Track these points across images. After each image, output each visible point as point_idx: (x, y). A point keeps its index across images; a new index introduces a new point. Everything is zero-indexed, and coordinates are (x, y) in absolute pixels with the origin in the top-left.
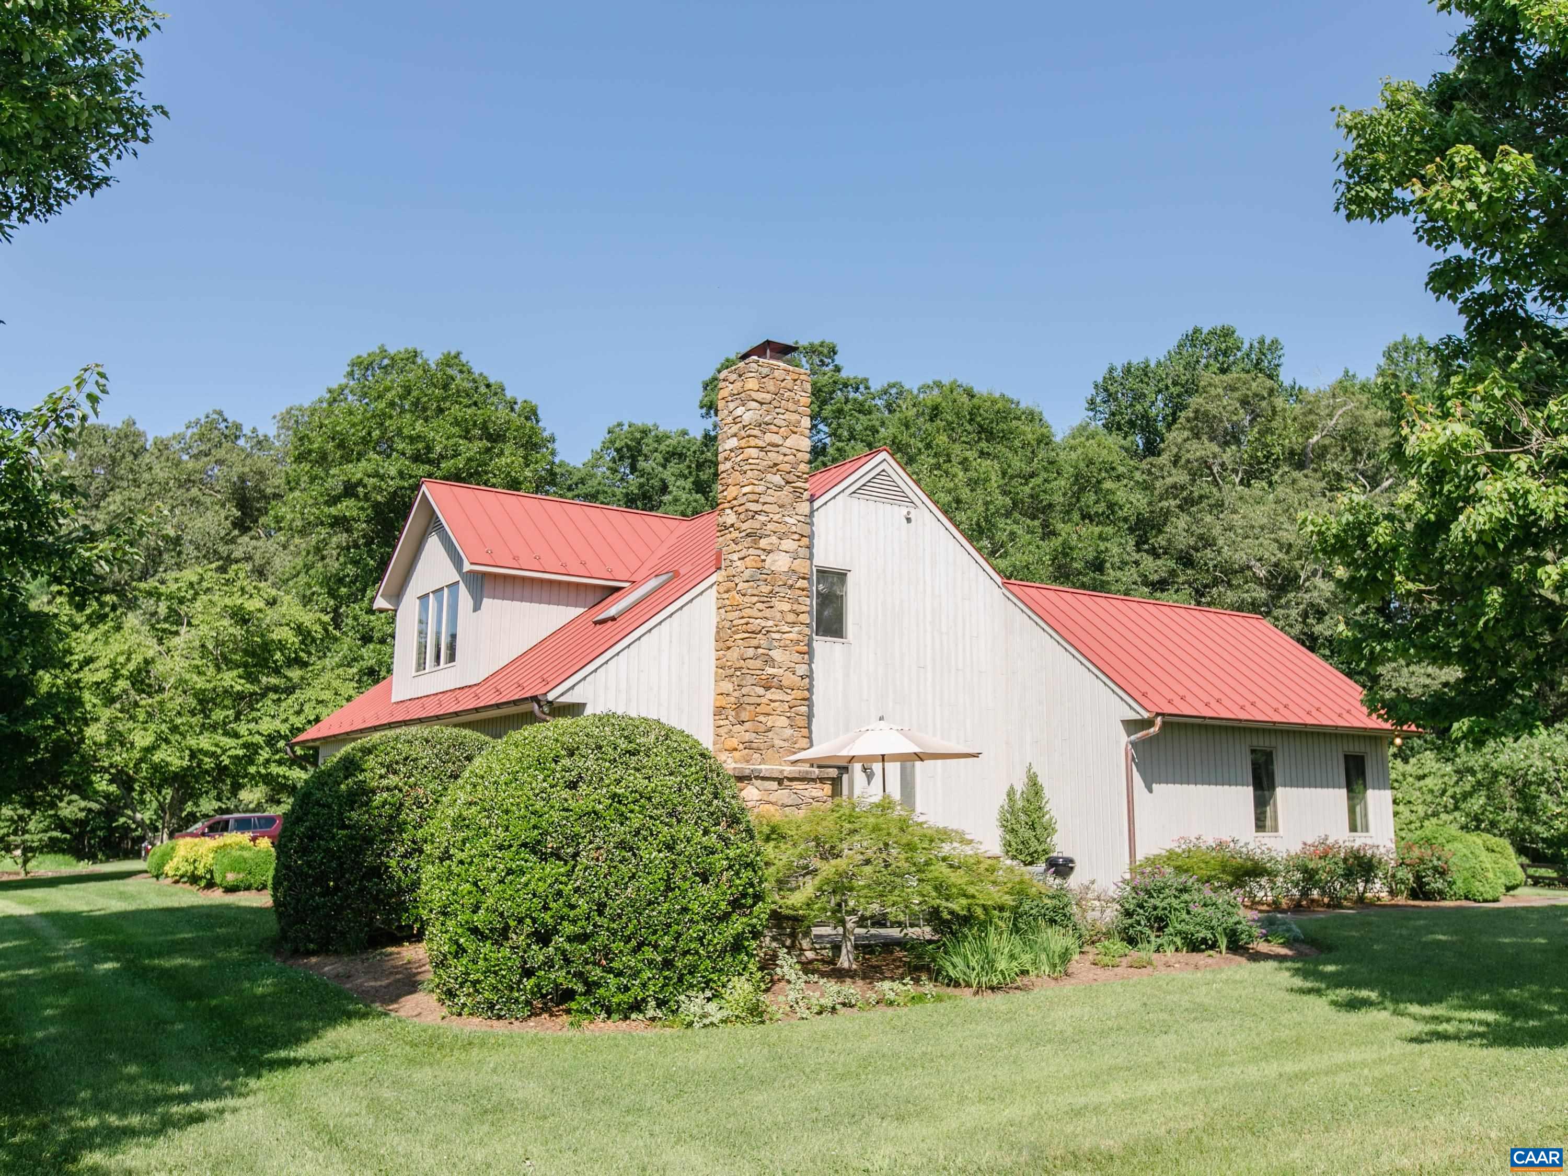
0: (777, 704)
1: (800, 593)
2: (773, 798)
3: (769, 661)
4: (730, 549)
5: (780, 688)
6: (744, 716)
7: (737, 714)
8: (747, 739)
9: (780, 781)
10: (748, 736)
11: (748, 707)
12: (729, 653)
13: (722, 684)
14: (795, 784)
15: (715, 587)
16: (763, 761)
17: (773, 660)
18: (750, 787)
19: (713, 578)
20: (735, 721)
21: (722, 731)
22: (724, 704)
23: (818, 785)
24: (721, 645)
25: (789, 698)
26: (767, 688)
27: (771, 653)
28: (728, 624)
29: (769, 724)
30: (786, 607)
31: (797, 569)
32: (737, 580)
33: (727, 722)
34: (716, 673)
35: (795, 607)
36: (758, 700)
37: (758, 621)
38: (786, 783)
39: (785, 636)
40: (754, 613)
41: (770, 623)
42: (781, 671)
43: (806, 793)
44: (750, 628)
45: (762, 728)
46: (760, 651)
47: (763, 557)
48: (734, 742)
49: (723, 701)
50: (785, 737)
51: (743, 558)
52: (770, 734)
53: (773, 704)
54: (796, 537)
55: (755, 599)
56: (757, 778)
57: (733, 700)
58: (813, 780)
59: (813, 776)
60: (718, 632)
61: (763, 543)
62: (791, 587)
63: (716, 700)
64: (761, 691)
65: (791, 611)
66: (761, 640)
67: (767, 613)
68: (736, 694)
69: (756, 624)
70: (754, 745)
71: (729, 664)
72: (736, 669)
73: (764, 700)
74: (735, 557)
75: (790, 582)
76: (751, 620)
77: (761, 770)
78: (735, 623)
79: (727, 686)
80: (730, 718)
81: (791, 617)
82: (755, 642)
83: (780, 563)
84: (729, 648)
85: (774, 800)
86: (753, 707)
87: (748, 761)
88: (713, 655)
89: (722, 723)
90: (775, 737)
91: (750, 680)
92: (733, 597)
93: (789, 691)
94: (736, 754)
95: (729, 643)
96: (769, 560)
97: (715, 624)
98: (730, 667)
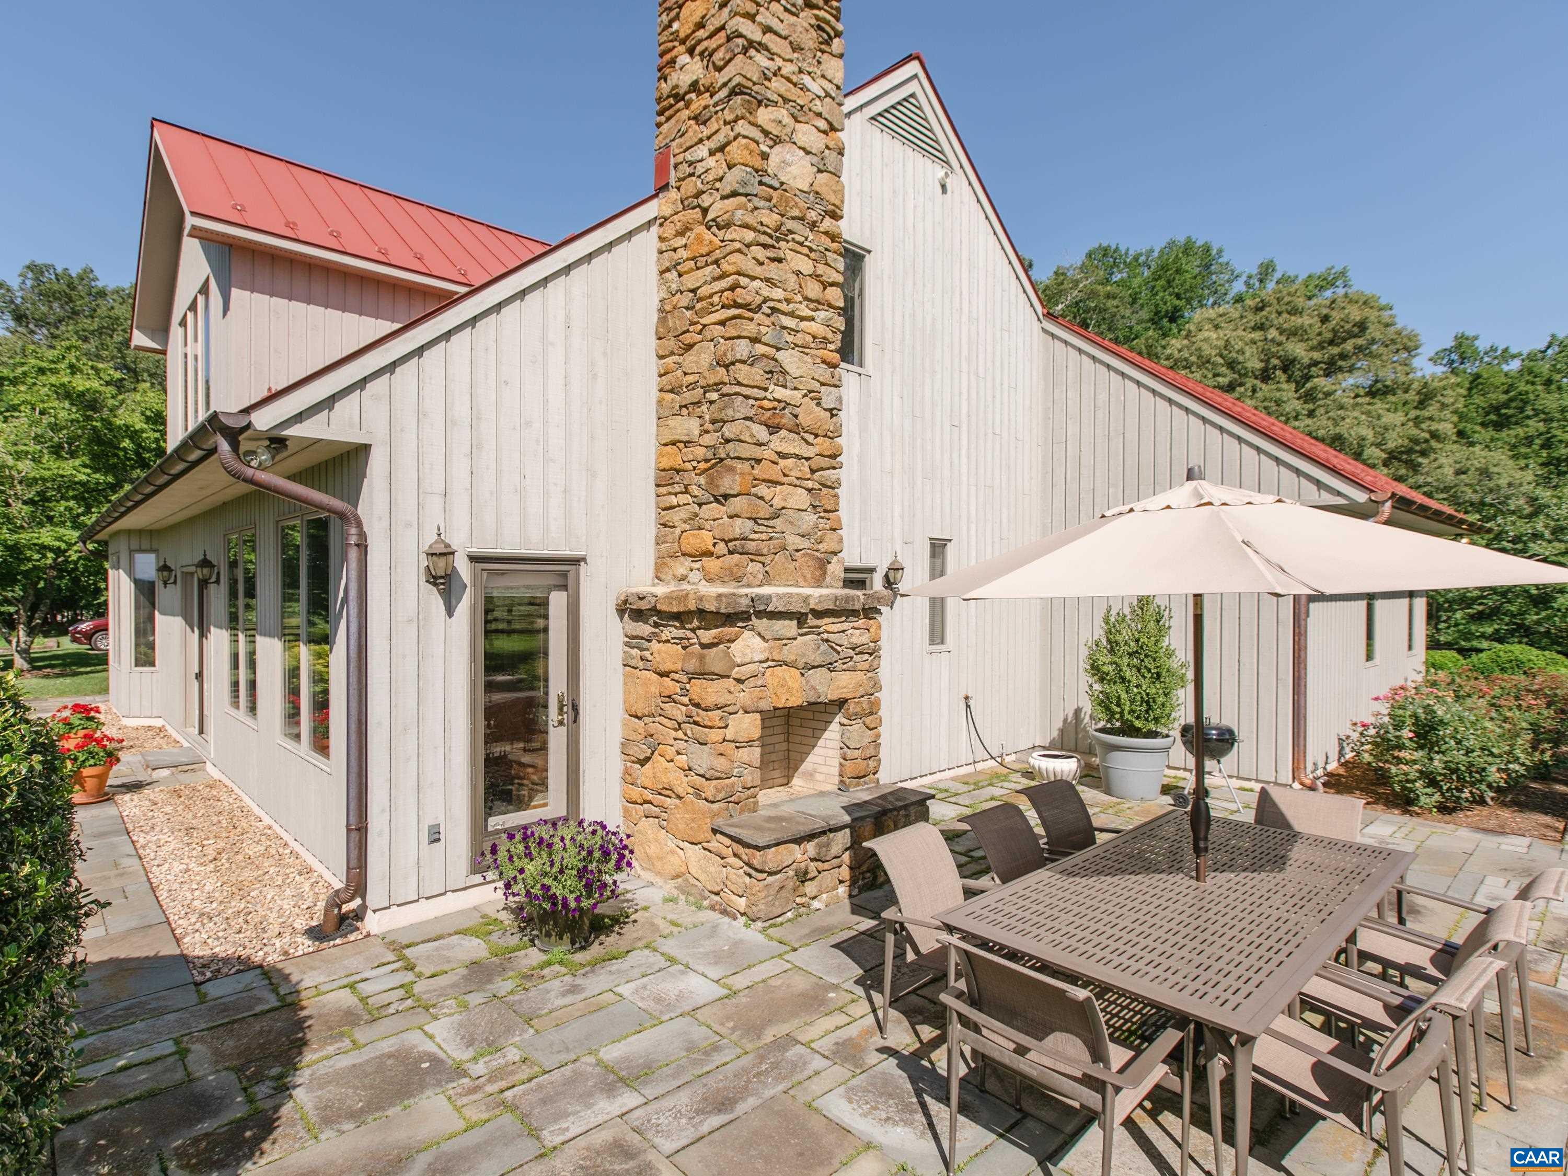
0: (790, 462)
1: (827, 241)
2: (788, 653)
3: (777, 373)
4: (690, 139)
5: (796, 429)
6: (728, 484)
7: (711, 481)
8: (737, 532)
9: (800, 618)
10: (741, 527)
11: (738, 465)
12: (689, 360)
13: (673, 422)
14: (827, 624)
15: (655, 229)
16: (768, 578)
17: (784, 372)
18: (747, 634)
19: (651, 210)
20: (707, 497)
21: (676, 517)
22: (677, 462)
23: (861, 622)
24: (671, 344)
25: (809, 452)
26: (773, 429)
27: (780, 355)
28: (685, 299)
29: (778, 503)
30: (806, 266)
31: (824, 191)
32: (706, 200)
33: (683, 499)
34: (660, 402)
35: (821, 269)
36: (757, 452)
37: (757, 284)
38: (812, 621)
39: (804, 325)
40: (748, 265)
41: (778, 294)
42: (798, 395)
43: (843, 640)
44: (741, 296)
45: (764, 512)
46: (760, 349)
47: (764, 148)
48: (705, 539)
49: (674, 458)
50: (804, 528)
51: (721, 149)
52: (777, 523)
53: (782, 463)
54: (822, 125)
55: (750, 236)
56: (760, 614)
57: (700, 452)
58: (854, 613)
59: (858, 606)
60: (662, 320)
61: (764, 116)
62: (813, 225)
63: (660, 455)
64: (761, 433)
65: (816, 276)
66: (759, 324)
67: (772, 270)
68: (708, 439)
69: (752, 290)
70: (751, 546)
71: (691, 379)
72: (707, 389)
73: (768, 454)
74: (702, 151)
75: (812, 215)
76: (744, 281)
77: (768, 599)
78: (703, 292)
79: (689, 426)
80: (695, 490)
81: (813, 289)
82: (750, 328)
83: (793, 170)
84: (690, 347)
85: (790, 658)
86: (747, 465)
87: (738, 580)
88: (653, 366)
89: (674, 500)
90: (788, 529)
91: (741, 408)
92: (699, 239)
93: (810, 438)
94: (711, 564)
95: (688, 338)
96: (777, 154)
97: (656, 303)
98: (691, 386)
